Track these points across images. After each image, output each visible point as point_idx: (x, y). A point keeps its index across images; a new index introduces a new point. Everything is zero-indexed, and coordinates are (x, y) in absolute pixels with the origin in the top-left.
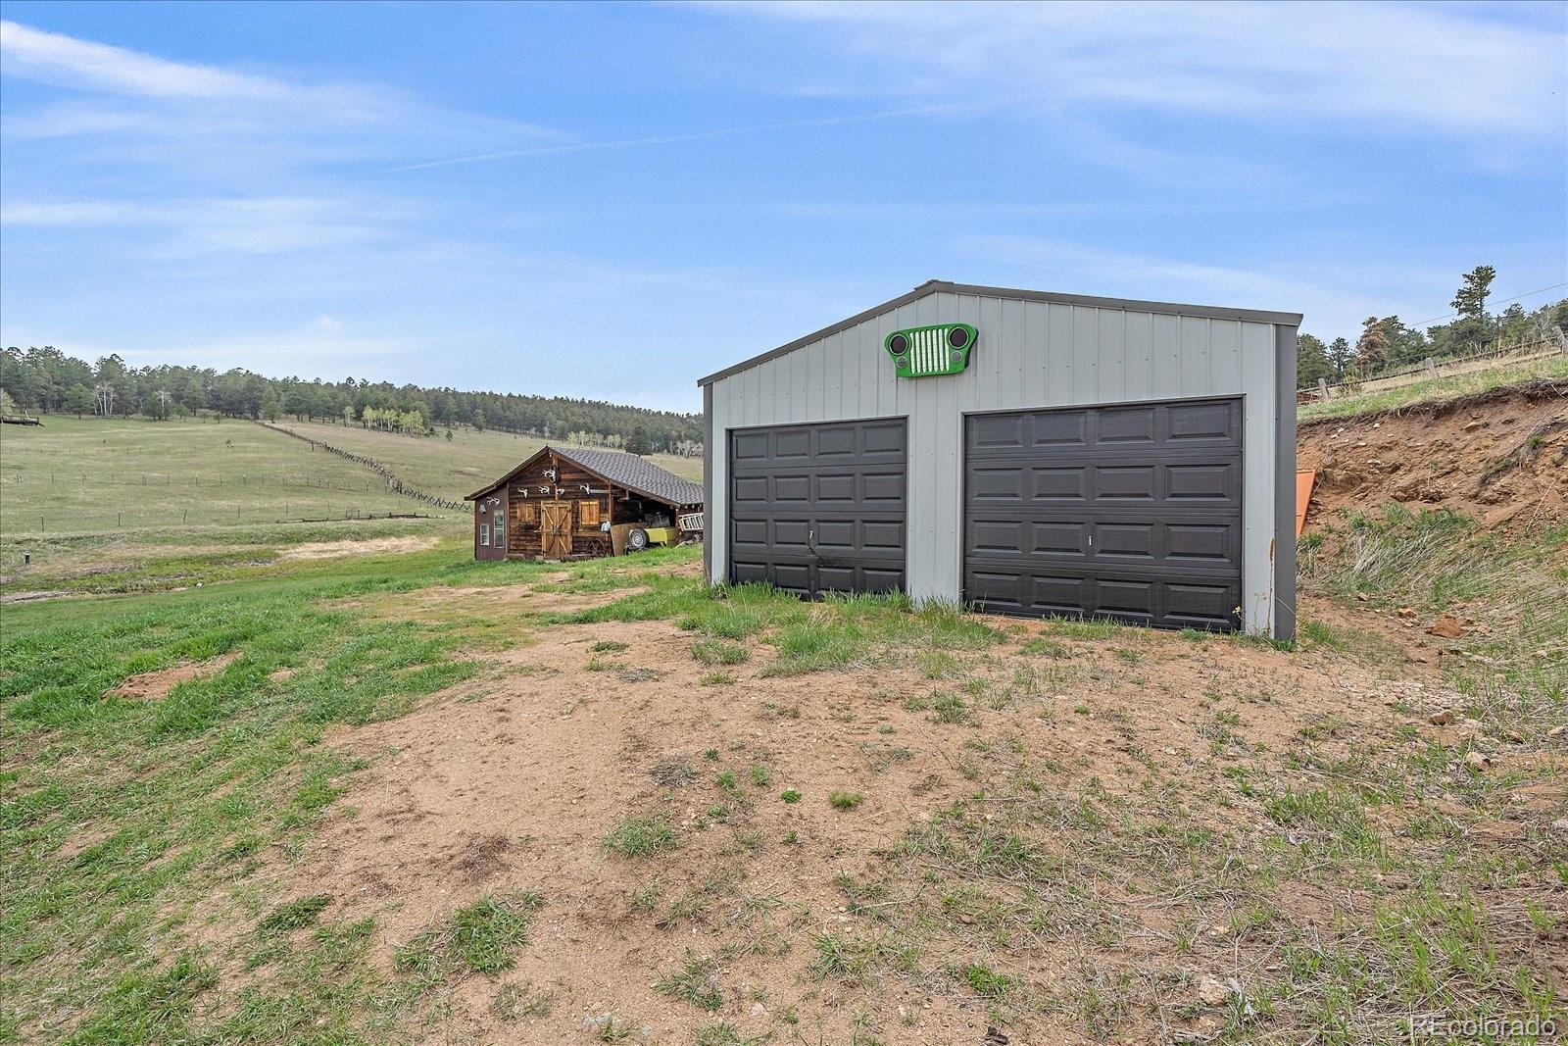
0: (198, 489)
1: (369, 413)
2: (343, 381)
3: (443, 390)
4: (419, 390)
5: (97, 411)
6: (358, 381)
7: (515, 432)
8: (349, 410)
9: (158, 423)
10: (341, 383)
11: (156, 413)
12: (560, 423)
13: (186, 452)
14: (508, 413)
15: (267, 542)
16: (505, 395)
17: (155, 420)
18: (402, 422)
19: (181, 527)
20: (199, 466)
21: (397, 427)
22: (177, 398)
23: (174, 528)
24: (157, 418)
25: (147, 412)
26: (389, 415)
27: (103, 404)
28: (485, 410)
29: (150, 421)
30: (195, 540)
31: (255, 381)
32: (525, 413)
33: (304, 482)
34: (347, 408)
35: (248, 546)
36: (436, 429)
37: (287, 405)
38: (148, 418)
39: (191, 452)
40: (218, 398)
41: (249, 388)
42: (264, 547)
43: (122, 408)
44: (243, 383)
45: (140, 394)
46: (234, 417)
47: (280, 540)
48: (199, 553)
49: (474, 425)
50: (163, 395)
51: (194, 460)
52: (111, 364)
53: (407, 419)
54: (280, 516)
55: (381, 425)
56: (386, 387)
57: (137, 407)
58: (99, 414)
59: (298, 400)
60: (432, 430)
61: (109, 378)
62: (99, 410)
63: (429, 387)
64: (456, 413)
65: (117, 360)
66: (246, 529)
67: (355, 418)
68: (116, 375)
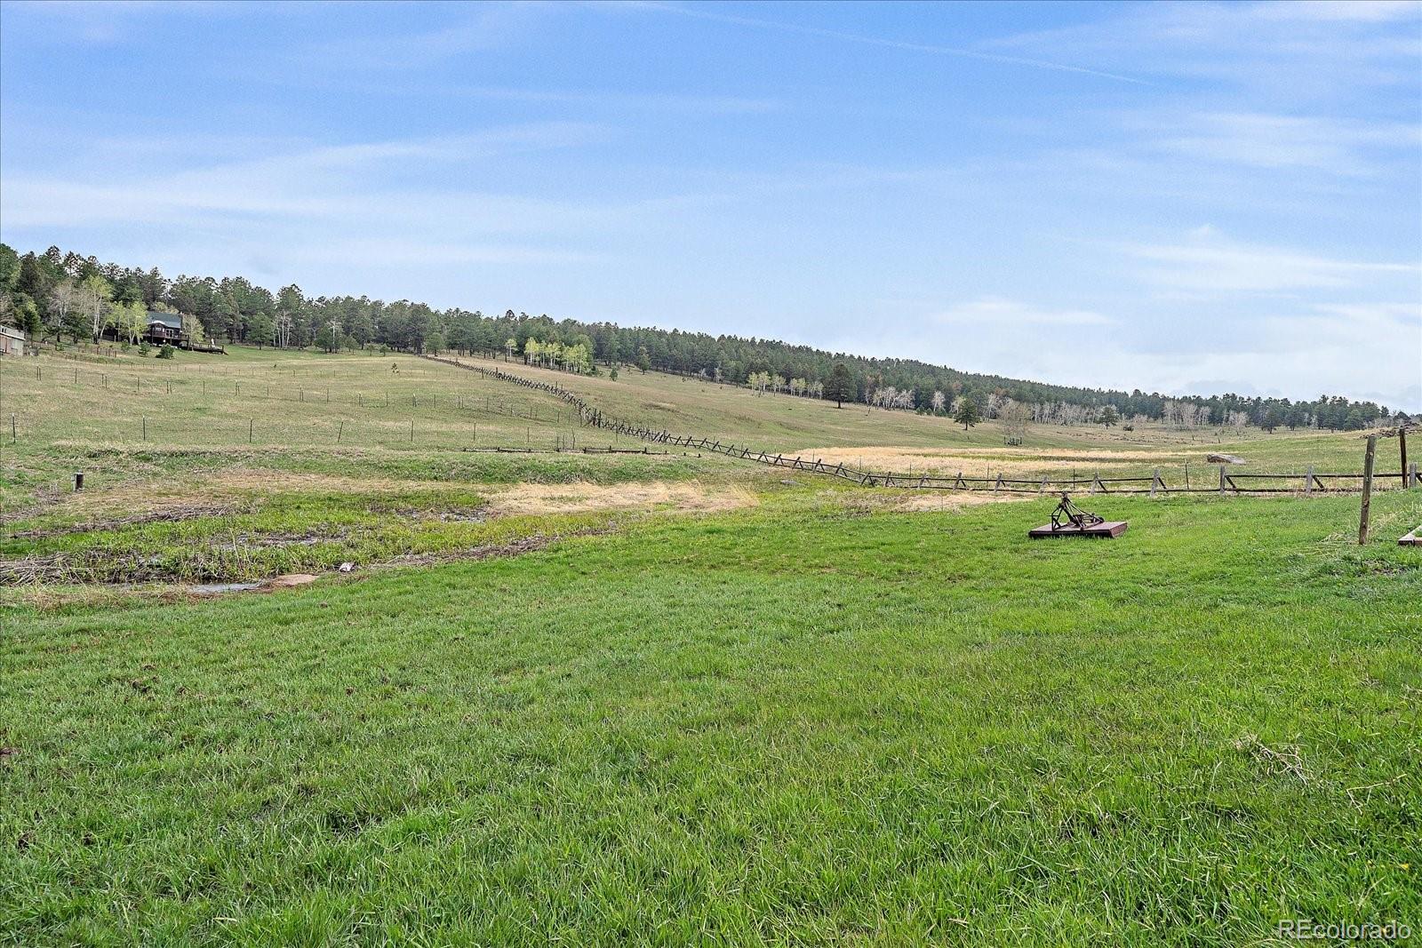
0: (361, 409)
1: (532, 347)
2: (503, 315)
3: (603, 325)
4: (579, 326)
5: (276, 343)
6: (518, 315)
7: (681, 375)
8: (511, 343)
9: (328, 355)
10: (500, 317)
11: (328, 345)
12: (733, 364)
13: (351, 376)
14: (674, 352)
15: (456, 478)
16: (670, 331)
17: (326, 352)
18: (566, 357)
19: (333, 448)
20: (363, 388)
21: (560, 364)
22: (347, 330)
23: (323, 448)
24: (328, 350)
25: (319, 344)
26: (552, 350)
27: (281, 335)
28: (649, 347)
29: (321, 352)
30: (352, 469)
31: (420, 311)
32: (693, 351)
33: (482, 406)
34: (509, 341)
35: (428, 483)
36: (599, 368)
37: (449, 338)
38: (320, 349)
39: (356, 376)
40: (383, 329)
41: (414, 320)
42: (452, 485)
43: (297, 341)
44: (408, 313)
45: (314, 325)
46: (399, 351)
47: (476, 475)
48: (355, 490)
49: (637, 364)
50: (335, 326)
51: (359, 383)
52: (290, 293)
53: (571, 354)
54: (465, 443)
55: (544, 361)
56: (545, 320)
57: (311, 338)
58: (278, 346)
59: (461, 331)
60: (594, 369)
61: (288, 308)
62: (277, 342)
63: (588, 322)
64: (619, 351)
65: (296, 290)
66: (425, 456)
67: (517, 352)
68: (294, 304)
